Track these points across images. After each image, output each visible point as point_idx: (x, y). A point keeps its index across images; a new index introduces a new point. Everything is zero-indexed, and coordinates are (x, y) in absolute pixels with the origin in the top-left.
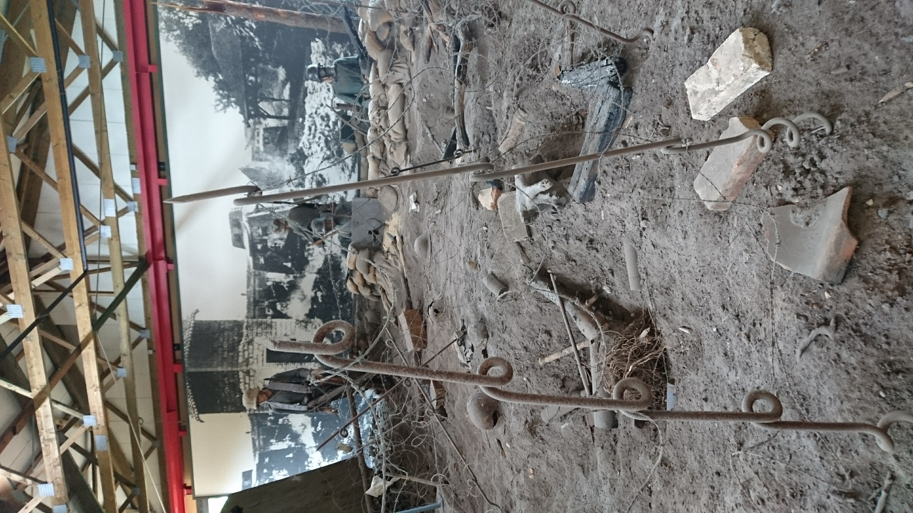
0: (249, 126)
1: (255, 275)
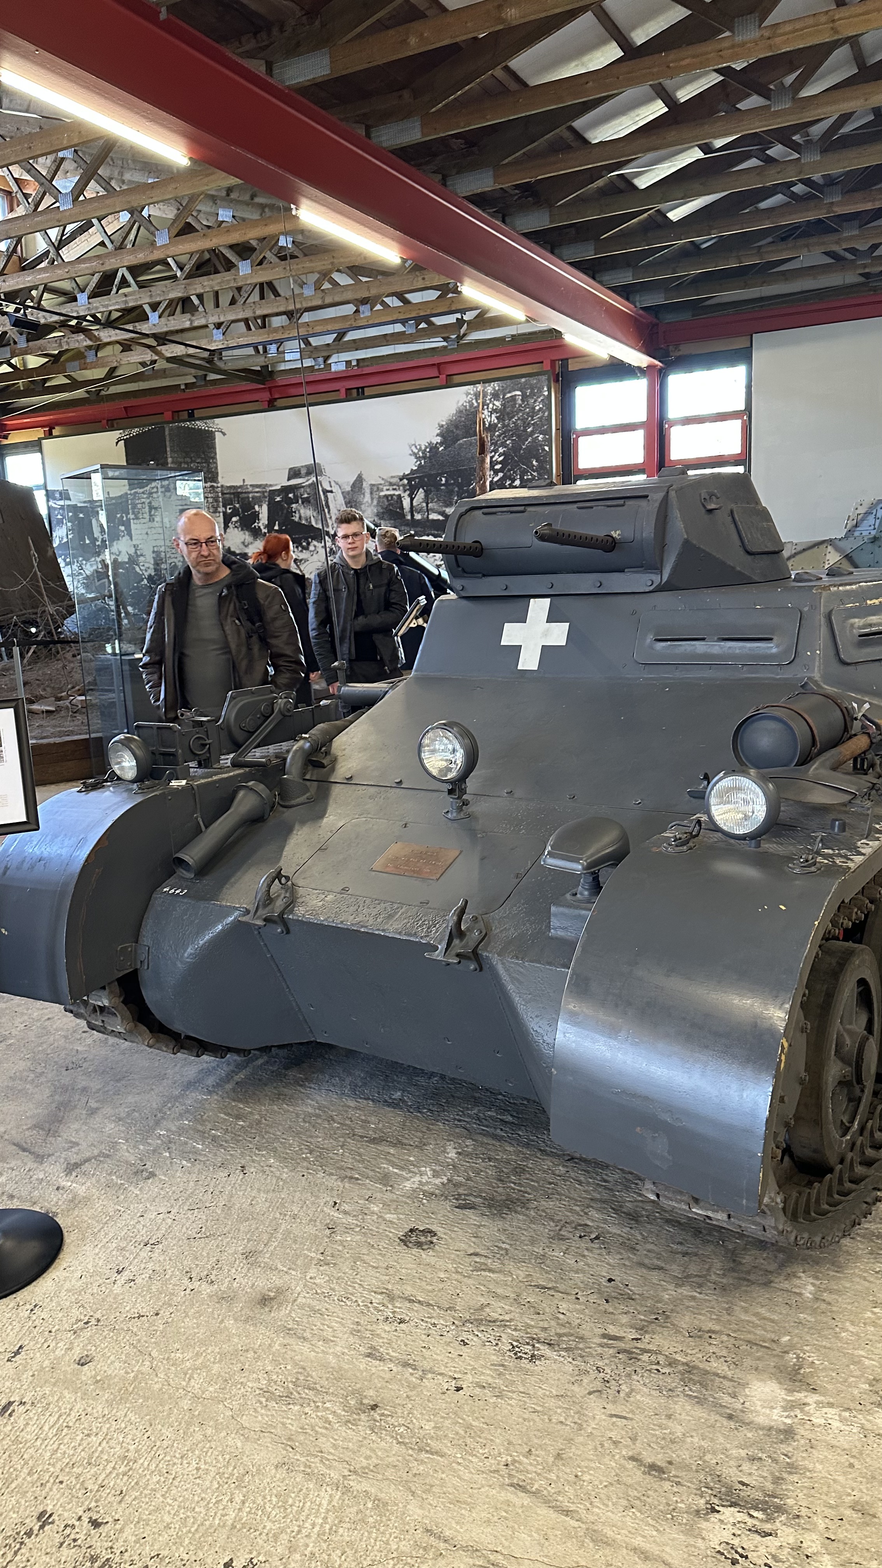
0: (401, 479)
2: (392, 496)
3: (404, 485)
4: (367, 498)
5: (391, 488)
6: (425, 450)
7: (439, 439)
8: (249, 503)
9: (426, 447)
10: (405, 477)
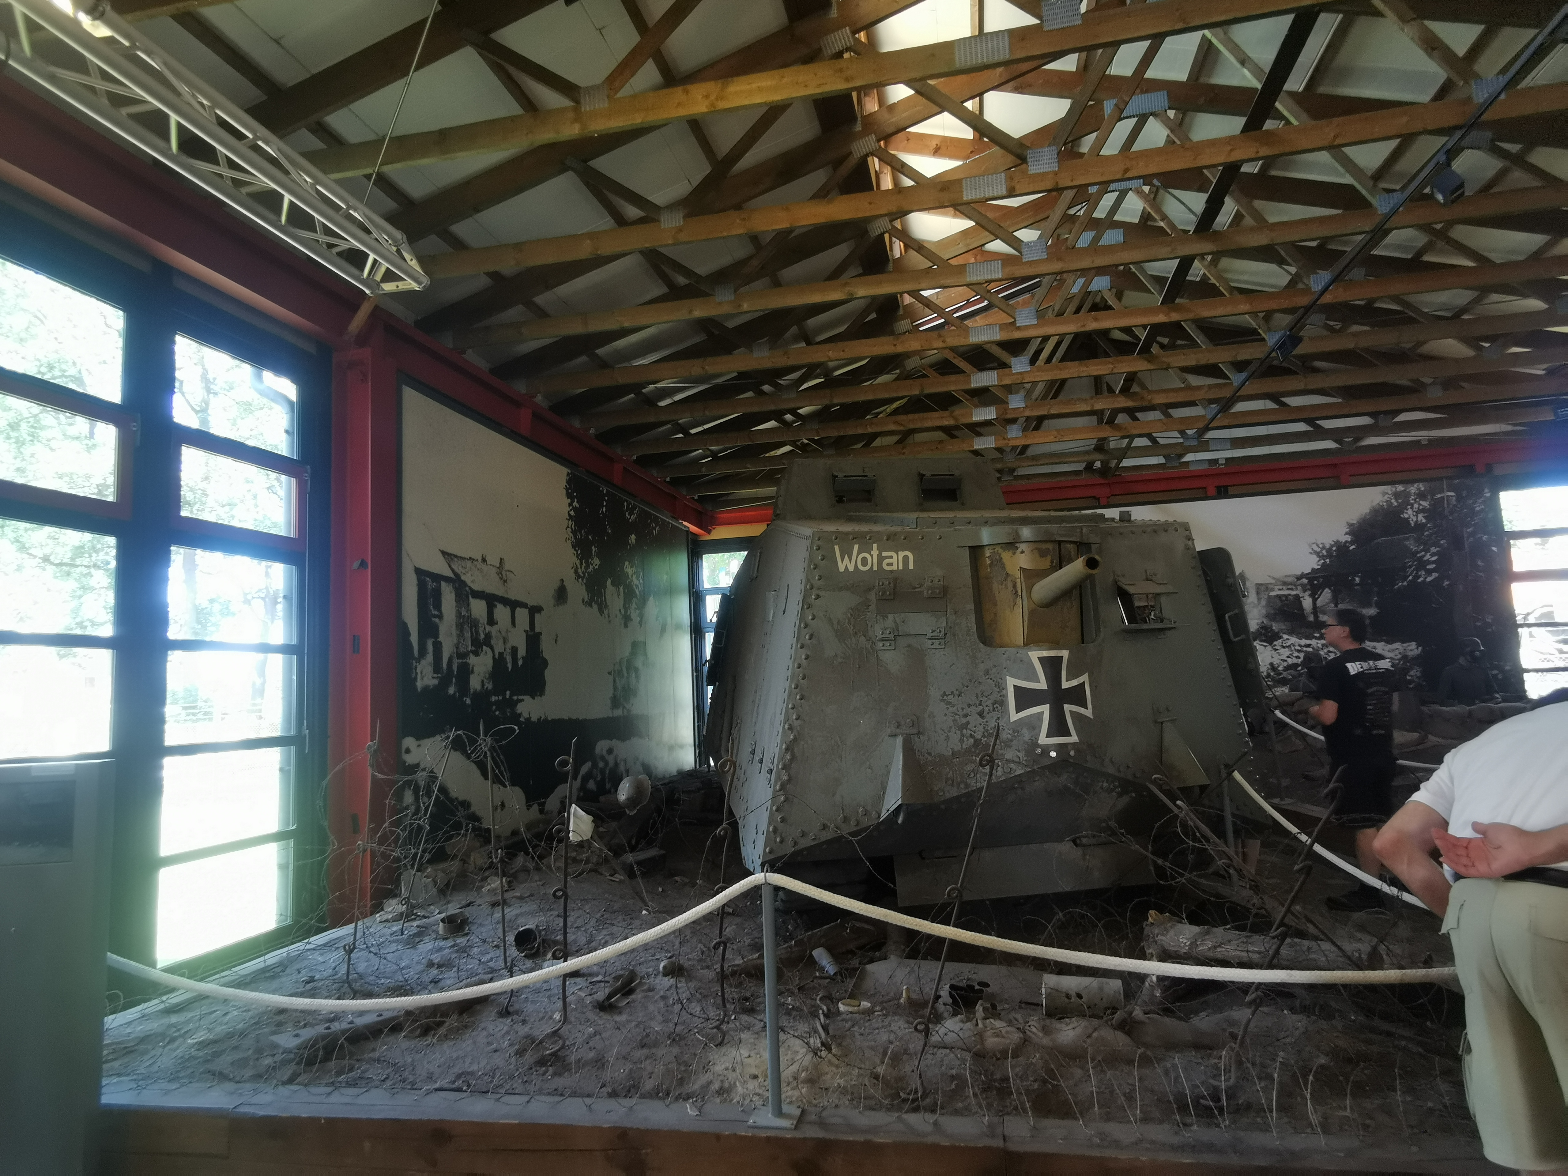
0: (1299, 578)
2: (1286, 596)
3: (1303, 585)
4: (1253, 598)
5: (1285, 588)
6: (1330, 549)
7: (1348, 538)
9: (1332, 546)
10: (1303, 576)
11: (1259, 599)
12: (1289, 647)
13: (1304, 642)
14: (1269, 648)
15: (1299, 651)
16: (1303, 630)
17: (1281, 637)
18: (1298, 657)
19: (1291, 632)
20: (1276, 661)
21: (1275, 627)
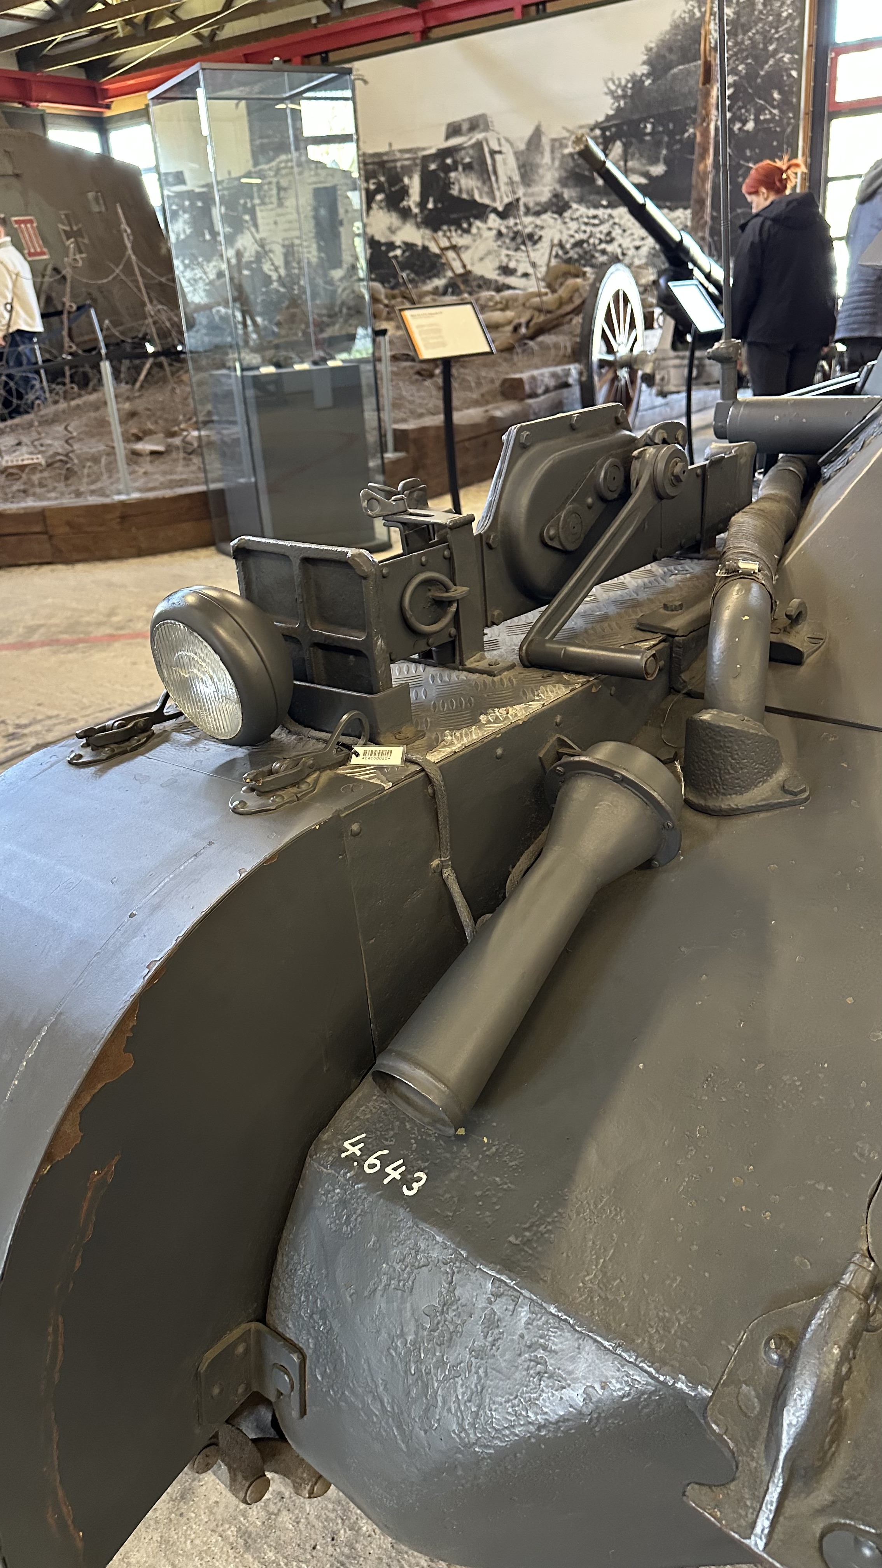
1: (414, 159)
4: (547, 159)
6: (626, 86)
7: (645, 69)
8: (397, 174)
9: (628, 82)
10: (597, 125)
11: (553, 159)
12: (577, 219)
13: (592, 212)
14: (559, 221)
15: (586, 224)
16: (592, 197)
17: (570, 207)
18: (585, 232)
19: (581, 200)
20: (564, 238)
21: (567, 194)
